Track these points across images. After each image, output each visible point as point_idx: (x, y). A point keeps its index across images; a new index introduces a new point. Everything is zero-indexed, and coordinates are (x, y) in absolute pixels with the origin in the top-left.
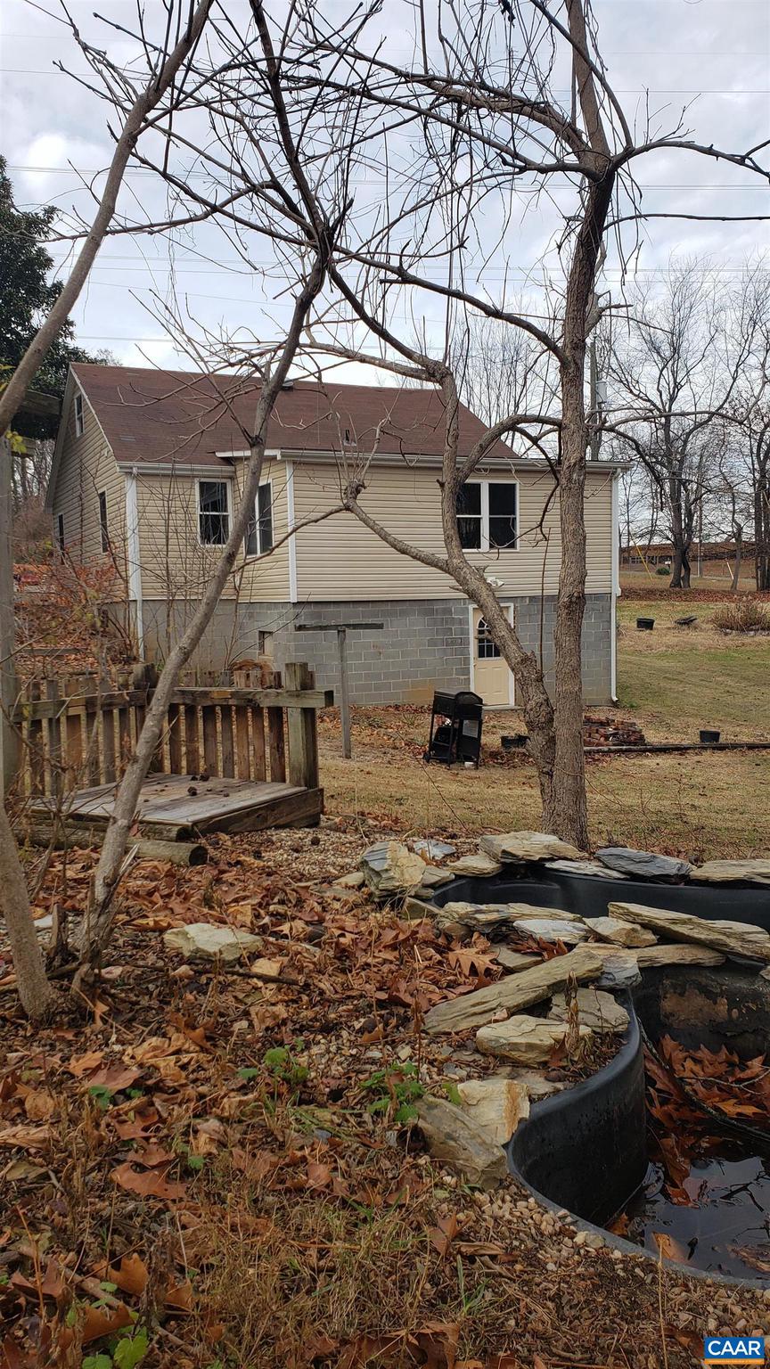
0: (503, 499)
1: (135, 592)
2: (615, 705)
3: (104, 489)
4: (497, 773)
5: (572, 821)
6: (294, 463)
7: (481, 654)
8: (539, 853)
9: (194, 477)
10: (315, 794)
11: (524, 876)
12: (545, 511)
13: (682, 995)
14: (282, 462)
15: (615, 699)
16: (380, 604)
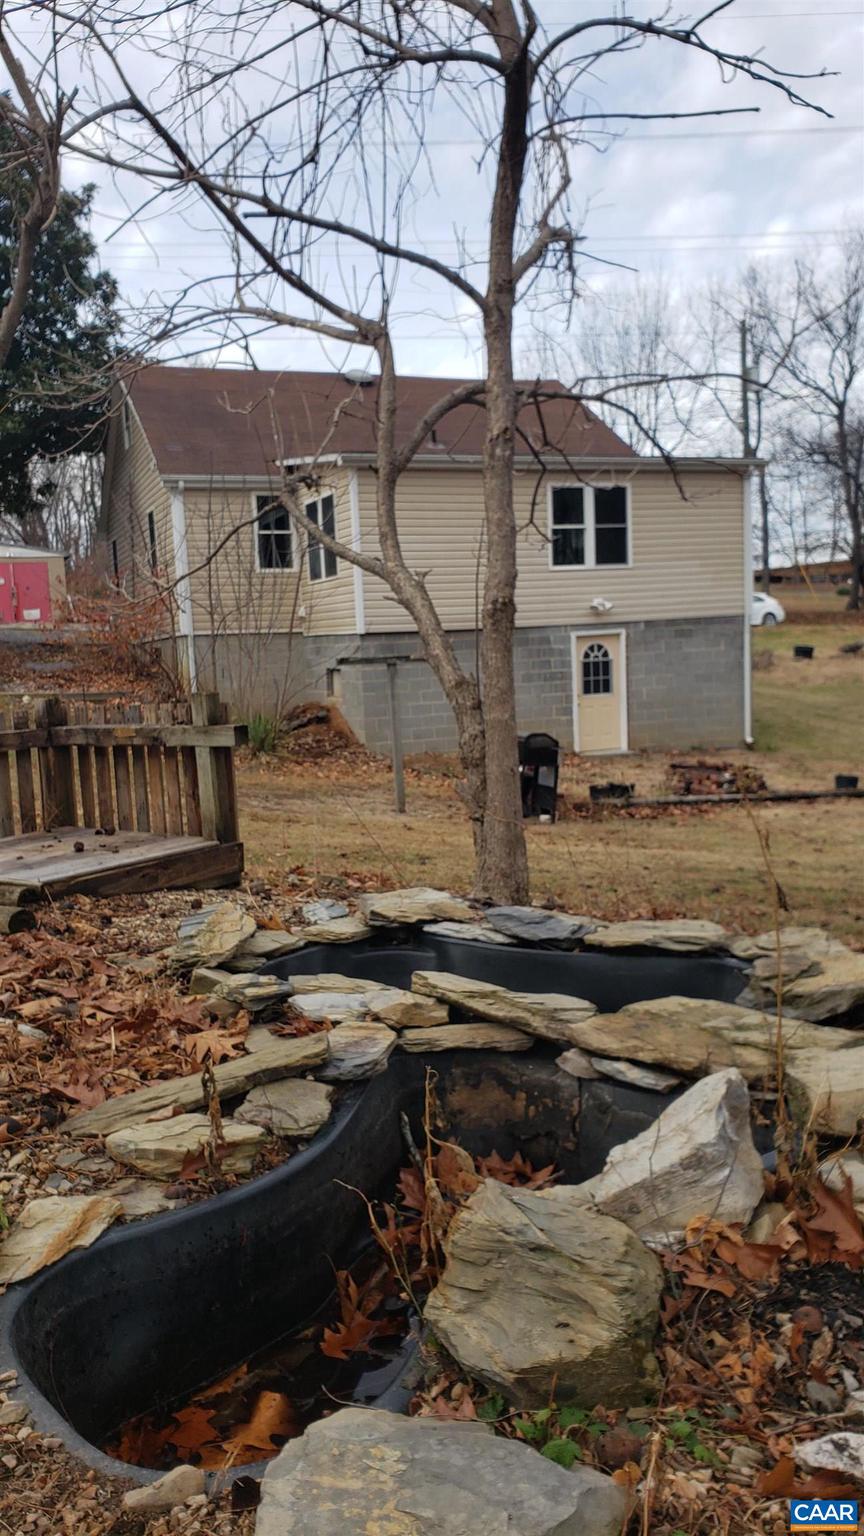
0: (612, 505)
1: (185, 624)
2: (750, 747)
3: (152, 508)
6: (360, 469)
7: (587, 690)
8: (416, 914)
9: (251, 490)
12: (534, 504)
13: (475, 1086)
14: (344, 468)
15: (749, 740)
16: (465, 634)
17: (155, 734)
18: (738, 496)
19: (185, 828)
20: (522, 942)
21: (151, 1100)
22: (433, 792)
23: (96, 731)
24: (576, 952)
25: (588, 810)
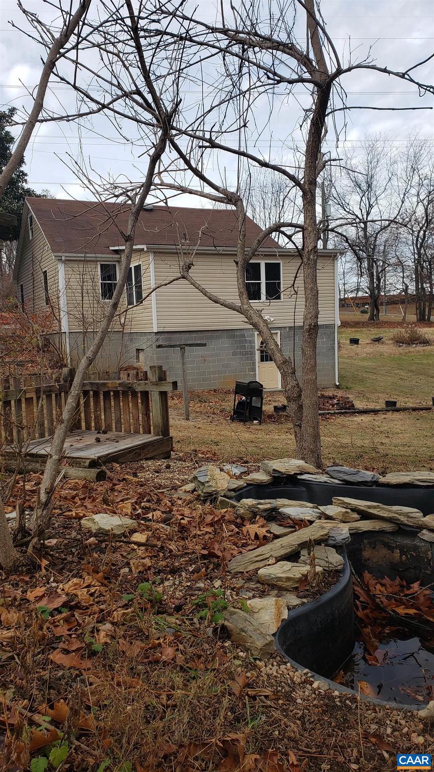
0: (273, 271)
1: (65, 328)
2: (338, 387)
3: (46, 269)
4: (271, 427)
5: (312, 452)
6: (154, 252)
7: (262, 360)
8: (293, 470)
9: (98, 261)
10: (168, 440)
11: (286, 484)
12: (296, 277)
13: (374, 548)
14: (147, 252)
15: (338, 384)
16: (205, 332)
17: (130, 386)
18: (332, 268)
19: (141, 429)
20: (347, 482)
21: (259, 556)
22: (198, 410)
23: (97, 384)
24: (374, 487)
25: (275, 418)
